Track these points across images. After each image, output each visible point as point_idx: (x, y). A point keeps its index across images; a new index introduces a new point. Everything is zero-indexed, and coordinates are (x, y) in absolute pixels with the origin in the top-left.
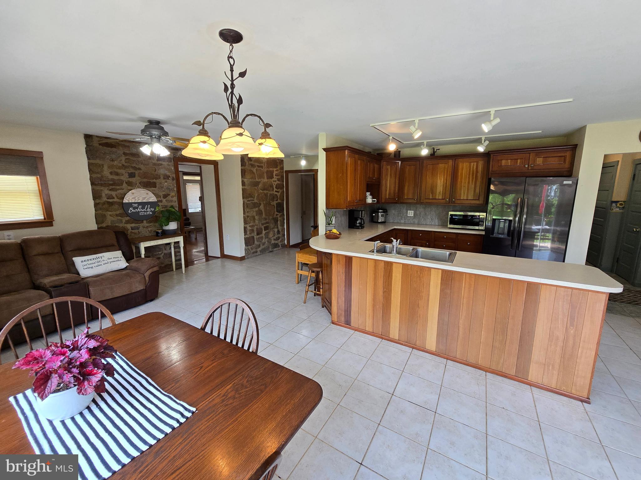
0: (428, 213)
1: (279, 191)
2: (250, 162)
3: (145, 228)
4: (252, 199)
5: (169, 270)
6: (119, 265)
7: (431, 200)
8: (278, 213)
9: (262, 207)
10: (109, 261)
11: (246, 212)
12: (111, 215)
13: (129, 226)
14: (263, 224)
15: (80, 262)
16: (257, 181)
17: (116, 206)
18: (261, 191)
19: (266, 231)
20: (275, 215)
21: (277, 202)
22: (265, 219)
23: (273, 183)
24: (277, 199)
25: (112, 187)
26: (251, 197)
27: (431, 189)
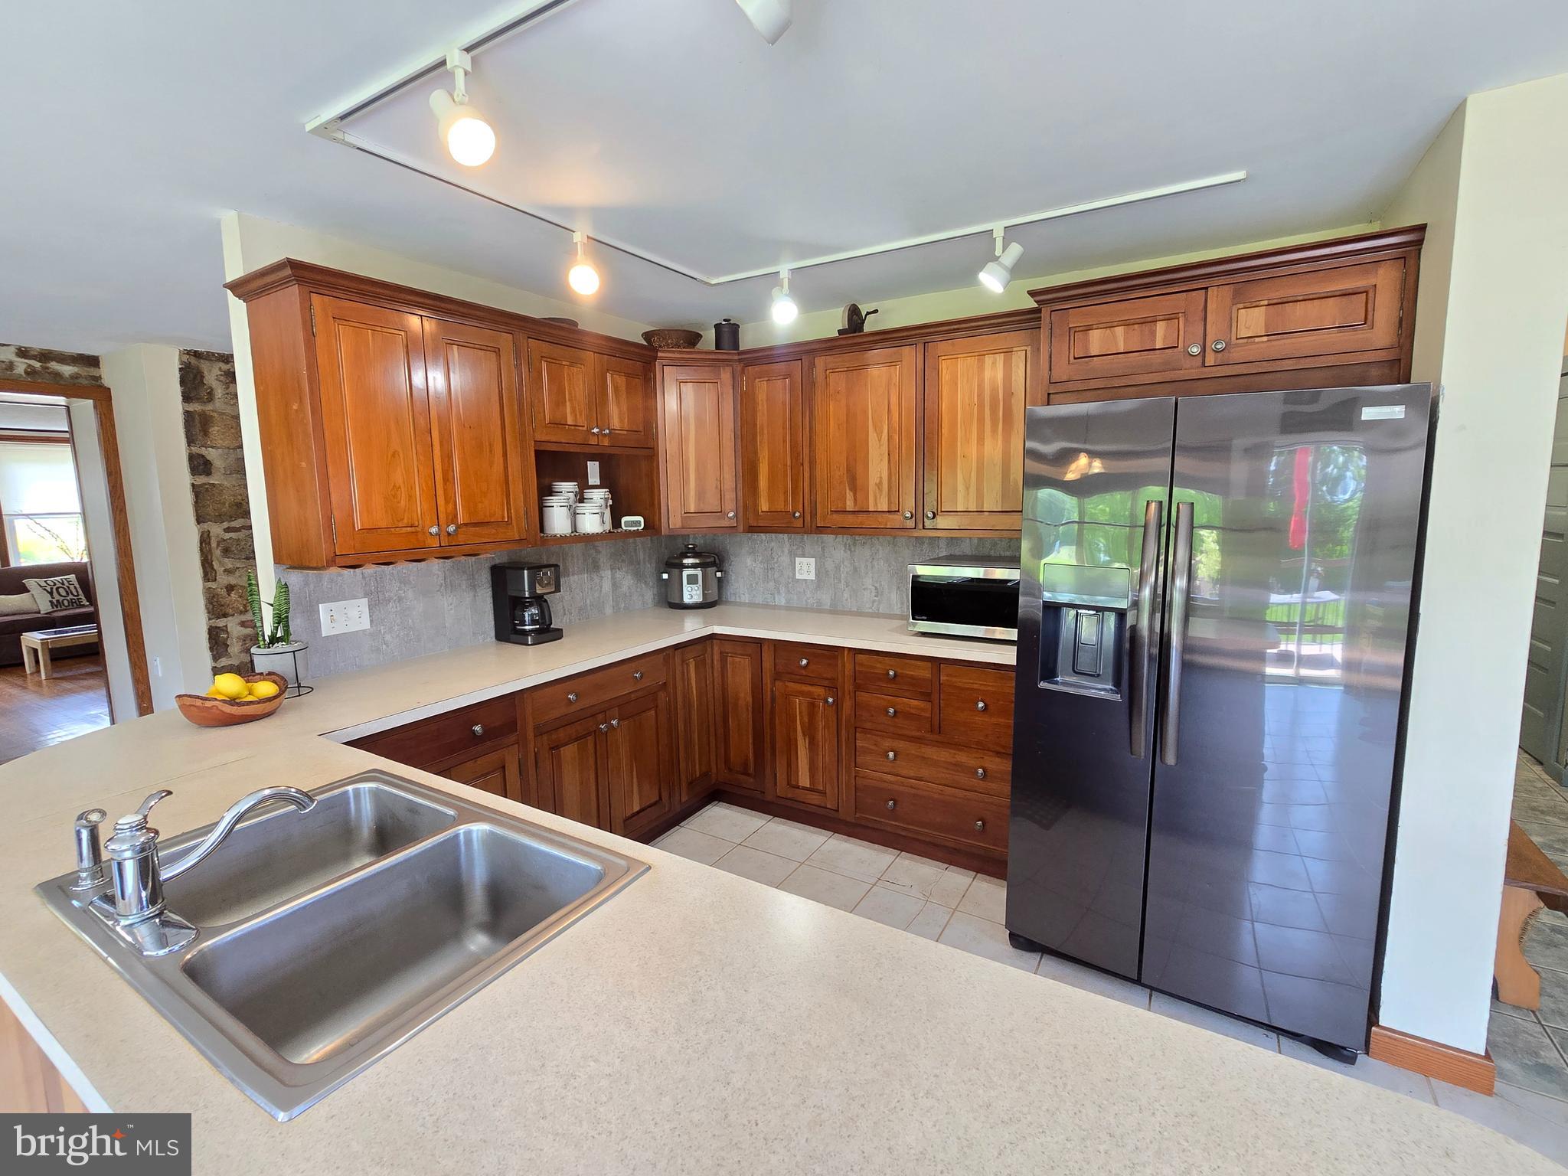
0: (863, 566)
7: (850, 516)
11: (221, 571)
27: (848, 470)
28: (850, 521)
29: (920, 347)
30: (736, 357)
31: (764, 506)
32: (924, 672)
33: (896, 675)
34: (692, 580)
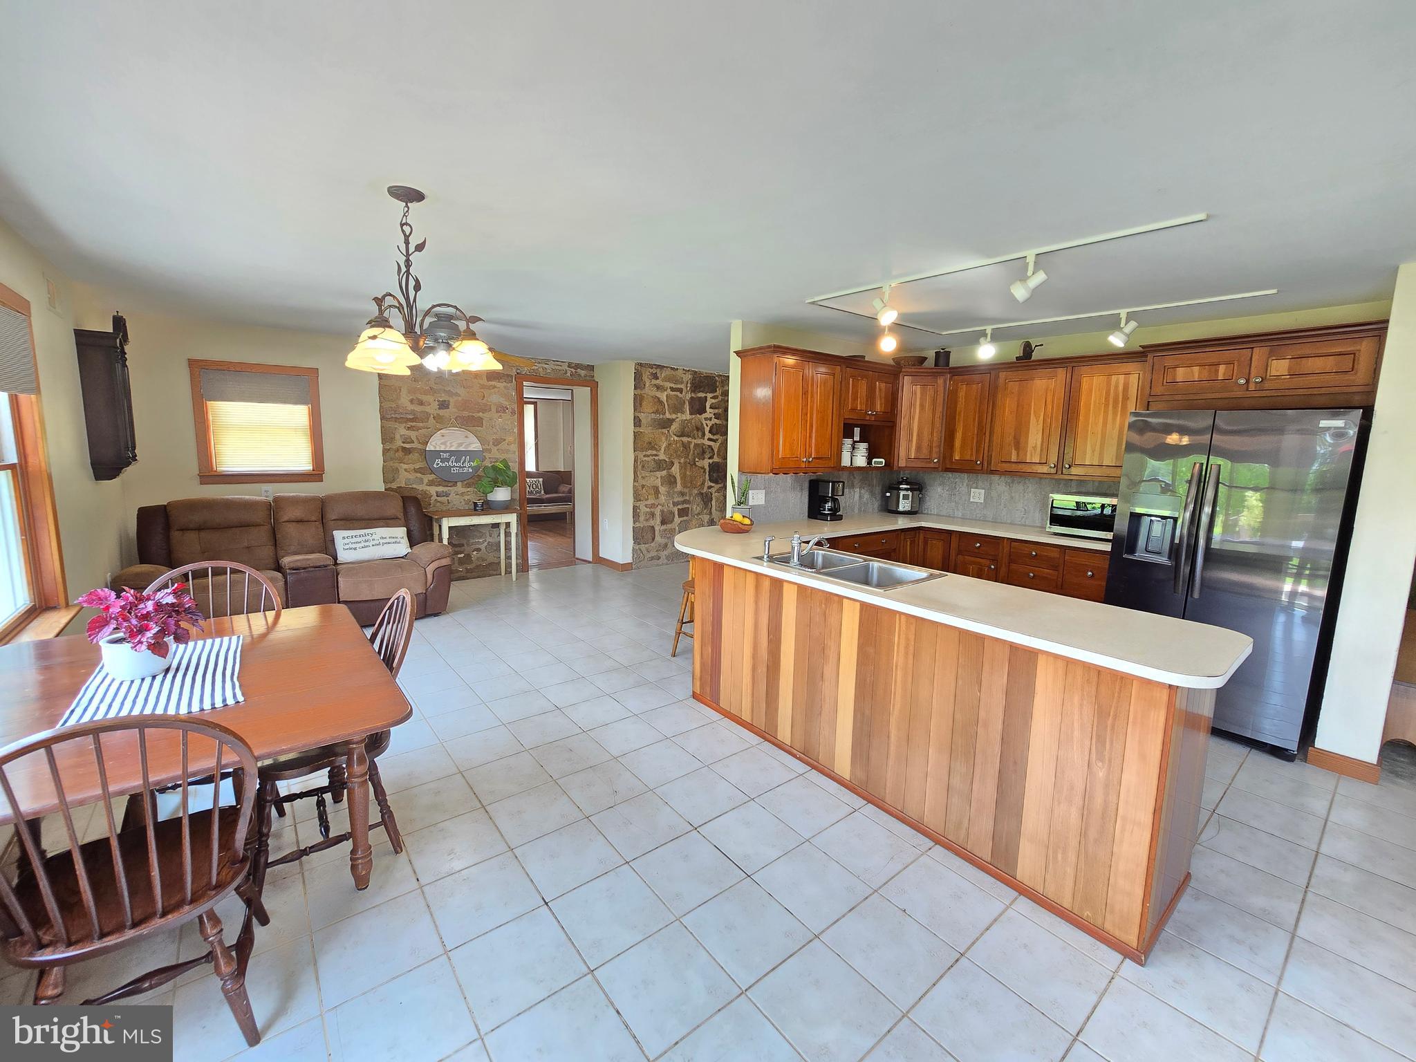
0: (1017, 496)
1: (717, 440)
2: (654, 382)
3: (459, 495)
4: (655, 452)
5: (495, 573)
6: (395, 550)
7: (1014, 465)
8: (712, 484)
9: (675, 470)
10: (382, 541)
11: (640, 477)
12: (406, 470)
13: (433, 490)
14: (675, 504)
15: (341, 537)
16: (668, 419)
17: (415, 456)
18: (676, 438)
19: (681, 519)
20: (705, 488)
21: (711, 461)
22: (683, 494)
23: (704, 422)
24: (711, 454)
25: (411, 424)
26: (653, 448)
27: (1015, 438)
28: (1014, 467)
29: (1070, 369)
30: (948, 371)
31: (957, 457)
32: (1055, 554)
33: (1036, 555)
34: (906, 497)
